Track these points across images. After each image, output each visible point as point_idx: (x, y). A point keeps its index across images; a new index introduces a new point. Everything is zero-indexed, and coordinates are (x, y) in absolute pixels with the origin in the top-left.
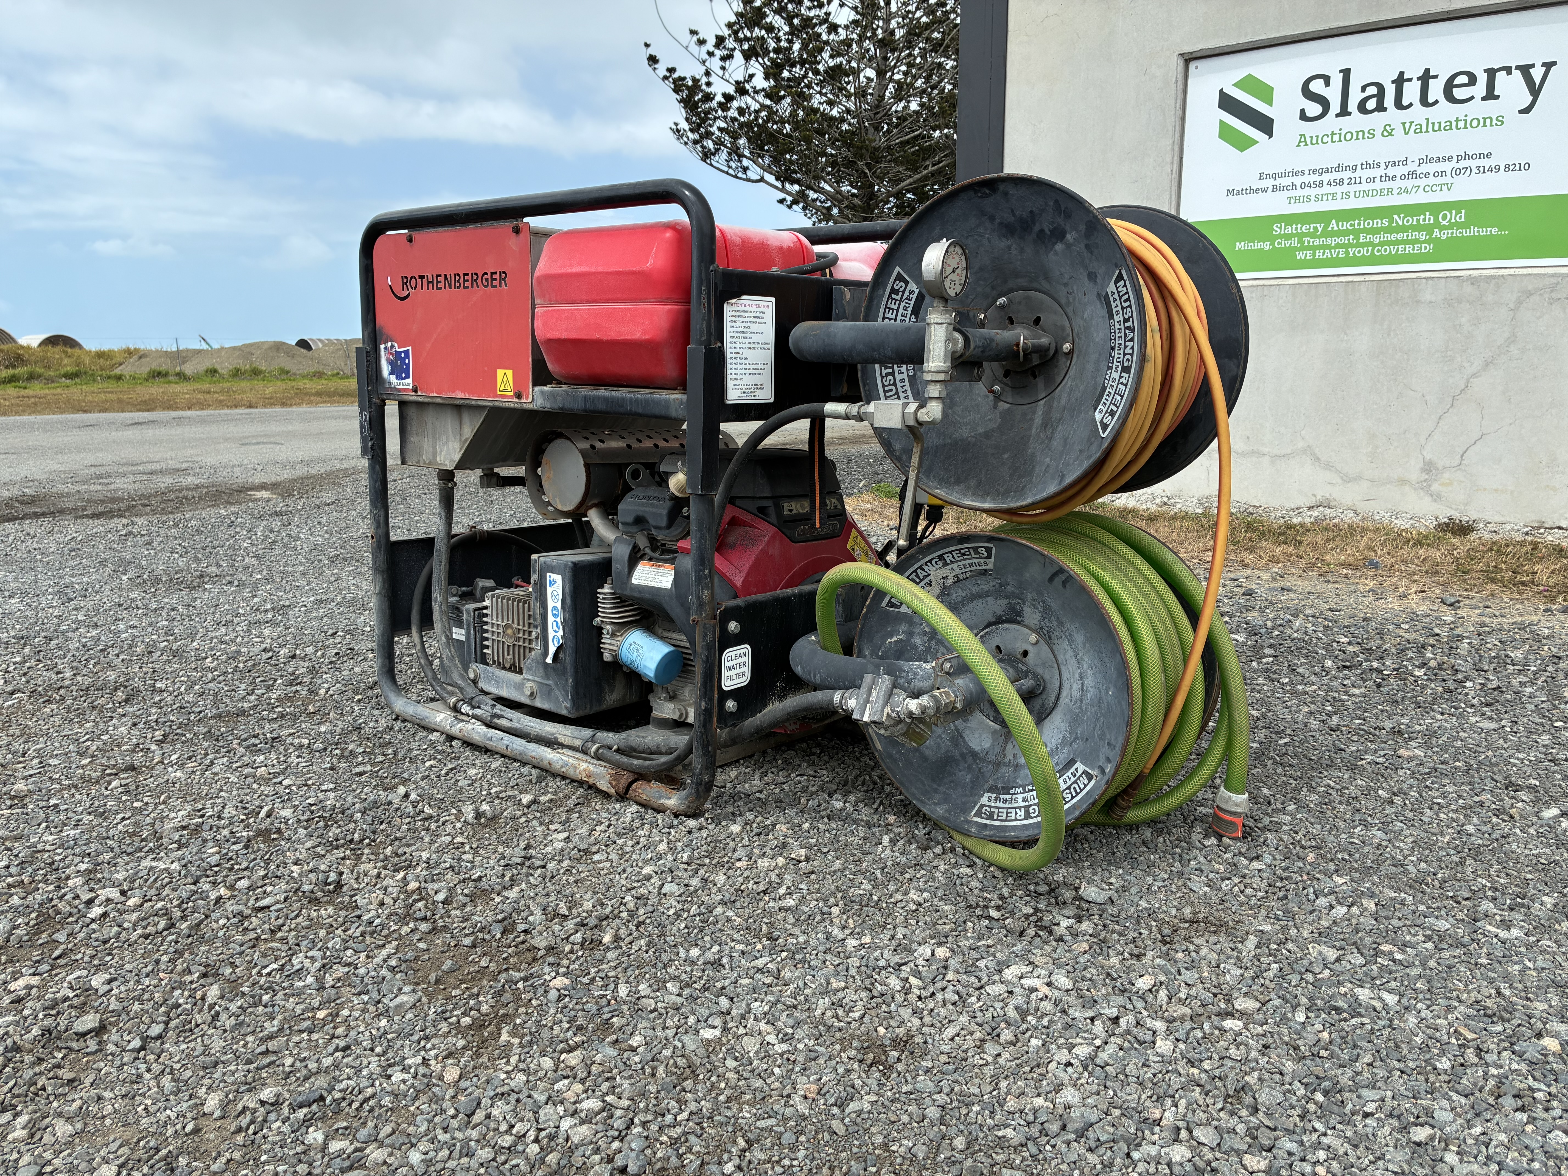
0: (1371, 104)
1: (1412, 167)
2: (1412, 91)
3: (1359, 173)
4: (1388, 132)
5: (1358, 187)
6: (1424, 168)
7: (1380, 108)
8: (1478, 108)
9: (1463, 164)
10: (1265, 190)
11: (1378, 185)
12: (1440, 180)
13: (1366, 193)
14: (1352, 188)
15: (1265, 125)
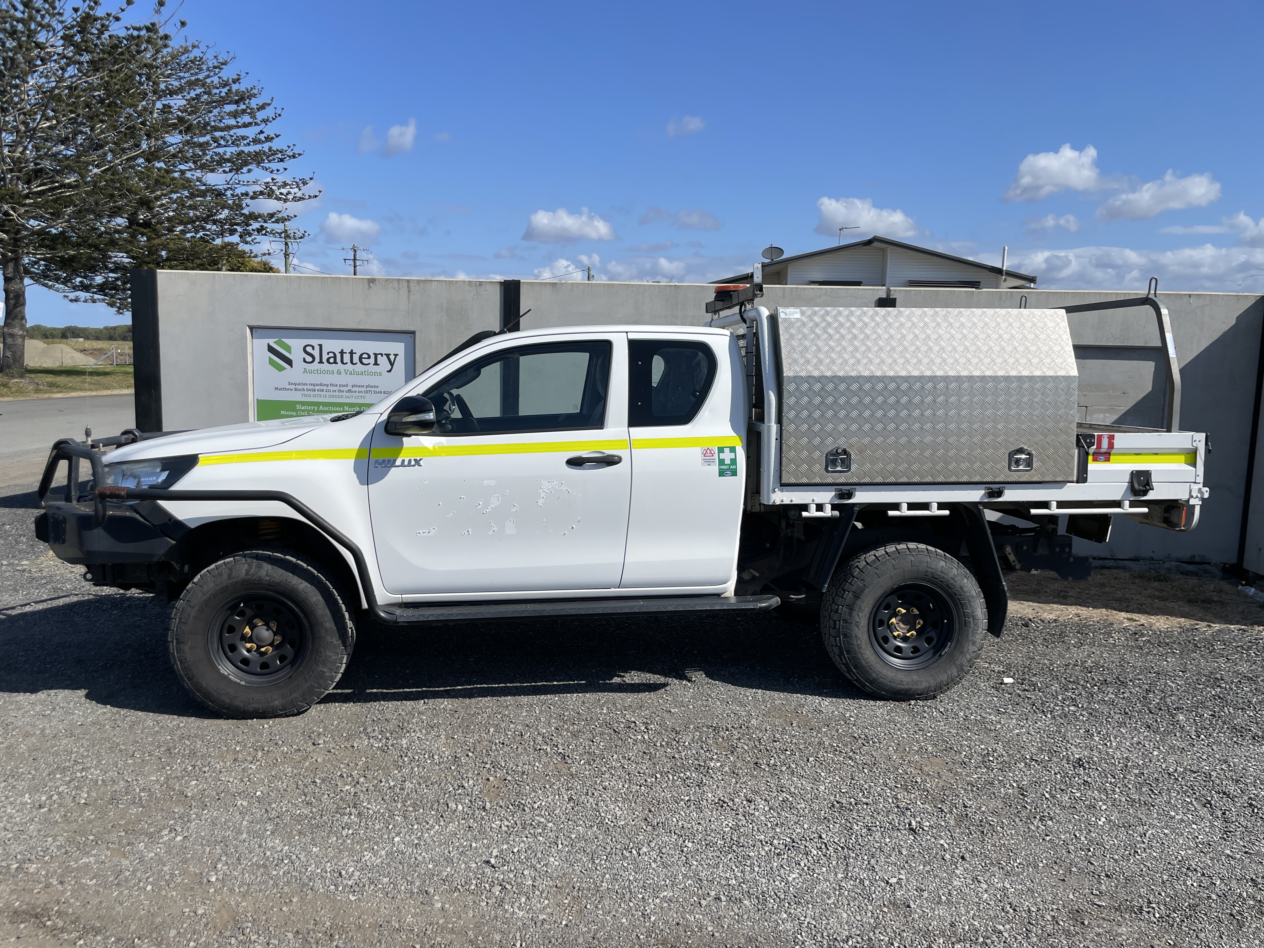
0: (332, 360)
1: (350, 388)
2: (347, 358)
3: (329, 387)
4: (339, 373)
5: (329, 393)
6: (354, 389)
7: (335, 362)
8: (372, 368)
9: (368, 389)
10: (291, 390)
11: (337, 393)
12: (361, 394)
13: (333, 396)
14: (328, 394)
15: (289, 362)
